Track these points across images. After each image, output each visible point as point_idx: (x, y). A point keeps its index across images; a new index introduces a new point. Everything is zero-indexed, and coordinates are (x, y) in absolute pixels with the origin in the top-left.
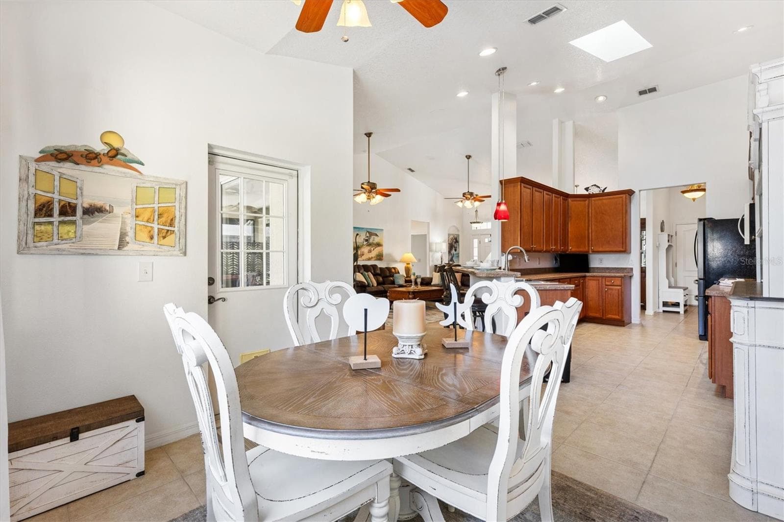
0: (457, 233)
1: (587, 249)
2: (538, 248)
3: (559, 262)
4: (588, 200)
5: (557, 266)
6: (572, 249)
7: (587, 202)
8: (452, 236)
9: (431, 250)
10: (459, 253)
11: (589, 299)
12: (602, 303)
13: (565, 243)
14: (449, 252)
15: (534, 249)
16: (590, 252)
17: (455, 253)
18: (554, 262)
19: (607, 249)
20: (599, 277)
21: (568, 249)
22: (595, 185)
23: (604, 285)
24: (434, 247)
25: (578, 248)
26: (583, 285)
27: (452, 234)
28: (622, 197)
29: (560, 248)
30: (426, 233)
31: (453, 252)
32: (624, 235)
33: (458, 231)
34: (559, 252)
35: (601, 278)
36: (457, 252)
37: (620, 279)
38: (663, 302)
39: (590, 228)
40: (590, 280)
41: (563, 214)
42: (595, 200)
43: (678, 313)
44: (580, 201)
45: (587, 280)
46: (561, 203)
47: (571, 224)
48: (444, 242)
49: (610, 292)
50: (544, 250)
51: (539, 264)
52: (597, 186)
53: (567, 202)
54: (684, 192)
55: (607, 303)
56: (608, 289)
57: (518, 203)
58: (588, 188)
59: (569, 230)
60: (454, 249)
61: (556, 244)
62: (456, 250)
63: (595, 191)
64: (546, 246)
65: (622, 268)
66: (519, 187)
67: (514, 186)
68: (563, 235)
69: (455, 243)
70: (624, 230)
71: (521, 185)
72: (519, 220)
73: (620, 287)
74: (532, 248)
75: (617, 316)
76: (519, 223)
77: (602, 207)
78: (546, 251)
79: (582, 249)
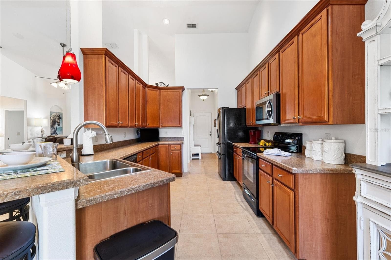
0: (60, 112)
1: (158, 125)
2: (124, 124)
3: (140, 134)
4: (158, 91)
5: (138, 137)
6: (149, 125)
7: (158, 92)
8: (54, 114)
9: (28, 125)
10: (62, 128)
11: (161, 161)
12: (169, 163)
13: (144, 120)
14: (52, 126)
15: (120, 125)
16: (160, 127)
17: (58, 127)
18: (136, 134)
19: (171, 125)
20: (167, 144)
21: (146, 125)
22: (162, 82)
23: (170, 150)
24: (33, 122)
25: (152, 124)
26: (157, 152)
27: (56, 113)
28: (179, 91)
29: (141, 124)
30: (23, 110)
31: (56, 126)
32: (180, 116)
33: (62, 110)
34: (141, 128)
35: (168, 145)
36: (60, 126)
37: (180, 145)
38: (192, 154)
39: (160, 111)
40: (162, 147)
41: (143, 98)
42: (163, 92)
43: (199, 159)
44: (154, 91)
45: (159, 147)
46: (142, 89)
47: (148, 107)
48: (46, 118)
49: (173, 154)
50: (130, 126)
51: (125, 137)
52: (163, 83)
53: (145, 89)
54: (200, 96)
55: (172, 162)
56: (172, 153)
57: (102, 76)
58: (158, 83)
59: (147, 111)
60: (57, 124)
61: (138, 121)
62: (59, 125)
63: (162, 85)
64: (131, 123)
65: (178, 137)
66: (104, 59)
67: (98, 58)
68: (143, 114)
69: (58, 119)
70: (180, 113)
71: (105, 58)
72: (104, 94)
73: (180, 151)
74: (119, 123)
75: (178, 171)
76: (104, 97)
77: (168, 97)
78: (131, 127)
79: (155, 125)
